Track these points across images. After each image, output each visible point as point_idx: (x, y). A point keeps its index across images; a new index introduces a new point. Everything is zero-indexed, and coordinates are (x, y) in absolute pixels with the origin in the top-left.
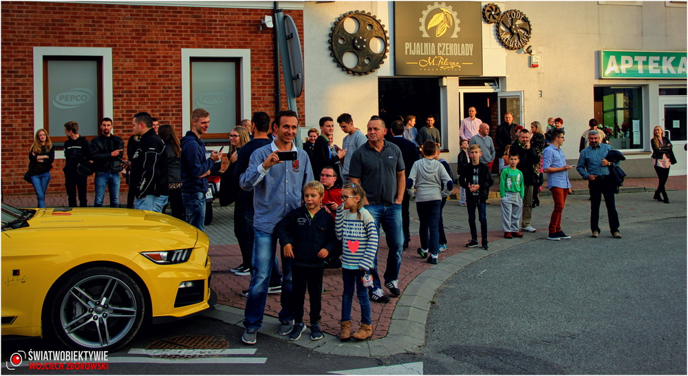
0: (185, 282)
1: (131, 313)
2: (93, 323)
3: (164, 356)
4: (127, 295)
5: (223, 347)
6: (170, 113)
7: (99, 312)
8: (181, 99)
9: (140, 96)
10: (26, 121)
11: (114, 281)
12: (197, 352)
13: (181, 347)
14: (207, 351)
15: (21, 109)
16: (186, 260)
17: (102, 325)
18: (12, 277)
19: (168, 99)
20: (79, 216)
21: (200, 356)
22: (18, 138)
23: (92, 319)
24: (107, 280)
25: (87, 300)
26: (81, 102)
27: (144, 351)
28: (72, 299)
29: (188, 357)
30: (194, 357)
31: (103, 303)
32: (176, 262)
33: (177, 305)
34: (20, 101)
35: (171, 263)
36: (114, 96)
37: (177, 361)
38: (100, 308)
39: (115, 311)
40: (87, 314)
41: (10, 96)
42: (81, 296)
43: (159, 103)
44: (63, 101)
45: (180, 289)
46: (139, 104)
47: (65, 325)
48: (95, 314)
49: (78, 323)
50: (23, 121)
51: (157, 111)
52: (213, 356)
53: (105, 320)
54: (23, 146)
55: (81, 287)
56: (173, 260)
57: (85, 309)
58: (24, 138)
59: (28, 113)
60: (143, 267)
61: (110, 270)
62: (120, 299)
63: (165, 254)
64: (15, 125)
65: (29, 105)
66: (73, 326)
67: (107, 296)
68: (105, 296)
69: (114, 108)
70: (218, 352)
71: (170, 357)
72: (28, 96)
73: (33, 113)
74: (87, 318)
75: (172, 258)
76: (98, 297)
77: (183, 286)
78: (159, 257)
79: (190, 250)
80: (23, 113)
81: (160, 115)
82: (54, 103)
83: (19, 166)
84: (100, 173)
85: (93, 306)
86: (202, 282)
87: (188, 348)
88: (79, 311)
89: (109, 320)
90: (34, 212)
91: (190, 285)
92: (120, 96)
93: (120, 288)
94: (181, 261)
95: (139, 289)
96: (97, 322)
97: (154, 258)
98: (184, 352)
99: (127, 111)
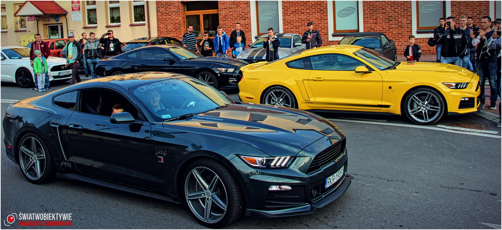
0: (464, 98)
1: (438, 109)
2: (421, 112)
3: (452, 130)
4: (436, 101)
5: (482, 129)
6: (483, 13)
7: (424, 107)
8: (489, 5)
9: (465, 5)
10: (408, 20)
11: (430, 95)
12: (468, 130)
13: (461, 127)
14: (473, 130)
15: (406, 14)
16: (465, 88)
17: (425, 113)
18: (388, 89)
19: (481, 6)
20: (417, 65)
21: (469, 132)
22: (405, 28)
23: (421, 110)
24: (427, 94)
25: (419, 102)
26: (435, 9)
27: (444, 126)
28: (412, 101)
29: (463, 131)
30: (466, 131)
31: (426, 104)
32: (460, 88)
33: (459, 108)
34: (406, 10)
35: (457, 88)
36: (452, 5)
37: (458, 132)
38: (425, 106)
39: (431, 108)
40: (419, 107)
41: (401, 8)
42: (416, 100)
43: (476, 8)
44: (426, 9)
45: (461, 101)
46: (465, 9)
47: (410, 111)
48: (422, 108)
49: (415, 111)
50: (407, 20)
51: (474, 12)
52: (475, 132)
53: (426, 111)
54: (407, 32)
55: (416, 96)
56: (459, 87)
57: (418, 105)
58: (407, 28)
59: (409, 16)
60: (444, 90)
61: (429, 89)
62: (433, 102)
63: (455, 84)
64: (403, 22)
65: (409, 12)
66: (413, 112)
67: (427, 101)
68: (427, 100)
69: (452, 12)
70: (479, 131)
71: (454, 130)
72: (409, 8)
73: (411, 16)
74: (419, 109)
75: (457, 86)
76: (423, 100)
77: (463, 99)
78: (451, 86)
79: (467, 83)
80: (407, 16)
81: (477, 14)
82: (422, 10)
83: (406, 41)
84: (438, 45)
85: (421, 104)
86: (474, 98)
87: (465, 128)
88: (415, 106)
89: (428, 111)
90: (400, 63)
91: (467, 99)
92: (455, 5)
93: (433, 98)
94: (463, 88)
95: (441, 99)
96: (423, 111)
97: (449, 86)
98: (462, 129)
99: (459, 13)
